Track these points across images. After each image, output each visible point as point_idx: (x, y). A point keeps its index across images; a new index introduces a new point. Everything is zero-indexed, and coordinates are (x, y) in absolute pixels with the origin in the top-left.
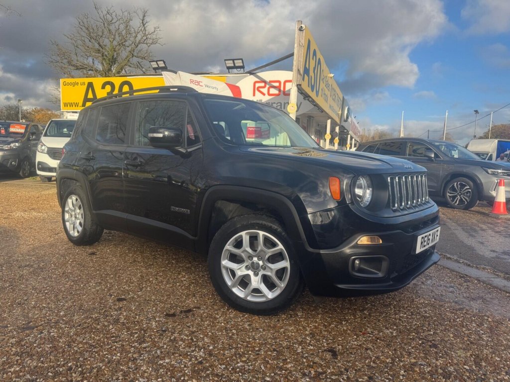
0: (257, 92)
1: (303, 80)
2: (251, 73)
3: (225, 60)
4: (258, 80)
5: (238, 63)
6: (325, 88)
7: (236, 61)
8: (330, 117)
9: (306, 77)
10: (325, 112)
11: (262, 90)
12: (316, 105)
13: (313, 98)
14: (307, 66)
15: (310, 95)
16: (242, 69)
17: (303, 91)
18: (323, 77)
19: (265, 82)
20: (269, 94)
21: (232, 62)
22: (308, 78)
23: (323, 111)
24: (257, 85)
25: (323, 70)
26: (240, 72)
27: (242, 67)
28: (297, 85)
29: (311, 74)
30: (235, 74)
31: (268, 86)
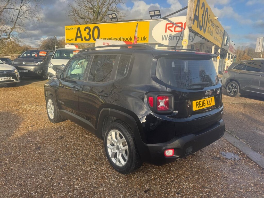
0: (168, 30)
1: (193, 23)
2: (164, 18)
3: (149, 11)
4: (169, 22)
5: (157, 13)
6: (211, 27)
7: (155, 12)
8: (214, 44)
9: (196, 22)
10: (210, 42)
11: (171, 28)
12: (204, 38)
13: (201, 34)
14: (197, 14)
15: (199, 33)
16: (159, 17)
17: (193, 31)
18: (209, 20)
19: (172, 23)
20: (175, 31)
21: (153, 12)
22: (197, 22)
23: (209, 41)
24: (168, 26)
25: (209, 16)
26: (158, 18)
27: (160, 15)
28: (189, 27)
29: (200, 18)
30: (155, 19)
31: (174, 26)
